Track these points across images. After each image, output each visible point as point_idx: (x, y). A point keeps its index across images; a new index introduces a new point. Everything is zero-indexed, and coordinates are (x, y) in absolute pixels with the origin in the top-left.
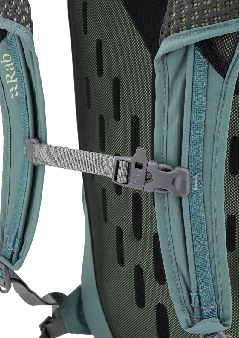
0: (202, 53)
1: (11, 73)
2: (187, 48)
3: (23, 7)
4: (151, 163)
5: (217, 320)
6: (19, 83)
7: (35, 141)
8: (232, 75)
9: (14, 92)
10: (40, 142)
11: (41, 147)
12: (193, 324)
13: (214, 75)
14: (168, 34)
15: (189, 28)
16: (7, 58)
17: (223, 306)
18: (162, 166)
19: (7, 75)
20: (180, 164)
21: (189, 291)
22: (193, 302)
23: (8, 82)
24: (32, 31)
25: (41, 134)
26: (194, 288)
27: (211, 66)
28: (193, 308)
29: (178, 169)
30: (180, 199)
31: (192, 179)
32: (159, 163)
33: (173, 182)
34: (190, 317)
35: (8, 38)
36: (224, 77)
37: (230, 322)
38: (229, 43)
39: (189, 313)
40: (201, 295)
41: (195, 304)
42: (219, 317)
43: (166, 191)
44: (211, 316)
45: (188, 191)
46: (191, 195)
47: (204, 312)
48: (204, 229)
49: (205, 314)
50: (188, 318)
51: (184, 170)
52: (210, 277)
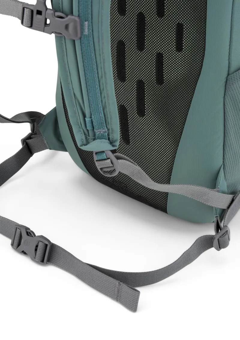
4: (49, 11)
5: (107, 141)
12: (88, 143)
17: (113, 130)
18: (57, 14)
20: (72, 13)
21: (84, 116)
26: (88, 115)
28: (88, 130)
29: (70, 17)
30: (74, 41)
33: (67, 27)
34: (86, 138)
37: (117, 144)
39: (85, 134)
40: (94, 120)
41: (89, 127)
42: (109, 139)
43: (61, 34)
44: (101, 137)
45: (79, 35)
46: (82, 39)
47: (97, 134)
48: (95, 67)
49: (97, 135)
50: (84, 138)
51: (77, 19)
52: (100, 106)
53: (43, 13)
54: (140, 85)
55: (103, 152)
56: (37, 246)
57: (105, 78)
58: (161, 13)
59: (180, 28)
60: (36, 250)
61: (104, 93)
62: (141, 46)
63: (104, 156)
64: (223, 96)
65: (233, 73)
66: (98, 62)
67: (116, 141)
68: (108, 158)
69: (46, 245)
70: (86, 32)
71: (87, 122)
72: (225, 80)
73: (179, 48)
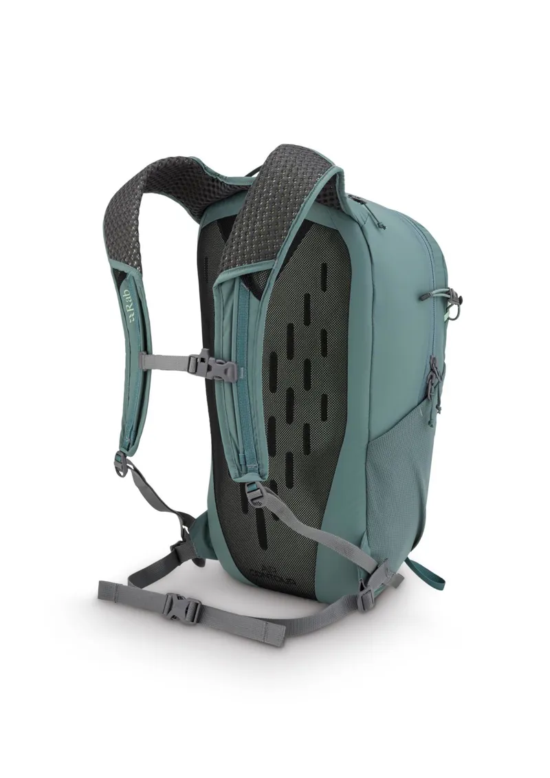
0: (245, 284)
1: (129, 304)
2: (234, 279)
3: (135, 254)
4: (211, 359)
5: (257, 474)
6: (135, 311)
7: (144, 353)
8: (266, 297)
9: (132, 318)
10: (147, 354)
11: (148, 357)
12: (240, 476)
13: (254, 300)
14: (222, 271)
15: (234, 266)
16: (127, 293)
17: (263, 465)
18: (218, 361)
19: (127, 306)
20: (230, 360)
21: (238, 452)
22: (241, 460)
23: (128, 311)
24: (141, 272)
25: (149, 349)
26: (241, 451)
27: (251, 294)
28: (241, 465)
29: (228, 362)
30: (231, 384)
31: (239, 371)
32: (216, 359)
33: (226, 372)
34: (239, 472)
35: (128, 278)
36: (260, 300)
37: (267, 477)
38: (262, 277)
39: (238, 469)
40: (247, 456)
41: (242, 463)
42: (259, 473)
43: (221, 378)
44: (253, 471)
45: (236, 379)
46: (239, 382)
47: (249, 468)
48: (248, 407)
49: (249, 470)
50: (237, 472)
51: (233, 363)
52: (252, 443)
53: (206, 361)
54: (289, 457)
55: (254, 483)
56: (187, 609)
57: (258, 418)
58: (307, 385)
59: (324, 399)
60: (186, 612)
61: (256, 431)
62: (290, 419)
63: (254, 487)
64: (364, 462)
65: (373, 440)
66: (251, 402)
67: (265, 475)
68: (258, 489)
69: (197, 604)
70: (242, 377)
71: (240, 457)
72: (365, 447)
73: (324, 418)
